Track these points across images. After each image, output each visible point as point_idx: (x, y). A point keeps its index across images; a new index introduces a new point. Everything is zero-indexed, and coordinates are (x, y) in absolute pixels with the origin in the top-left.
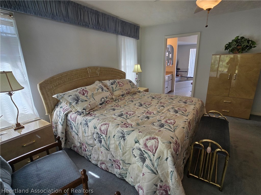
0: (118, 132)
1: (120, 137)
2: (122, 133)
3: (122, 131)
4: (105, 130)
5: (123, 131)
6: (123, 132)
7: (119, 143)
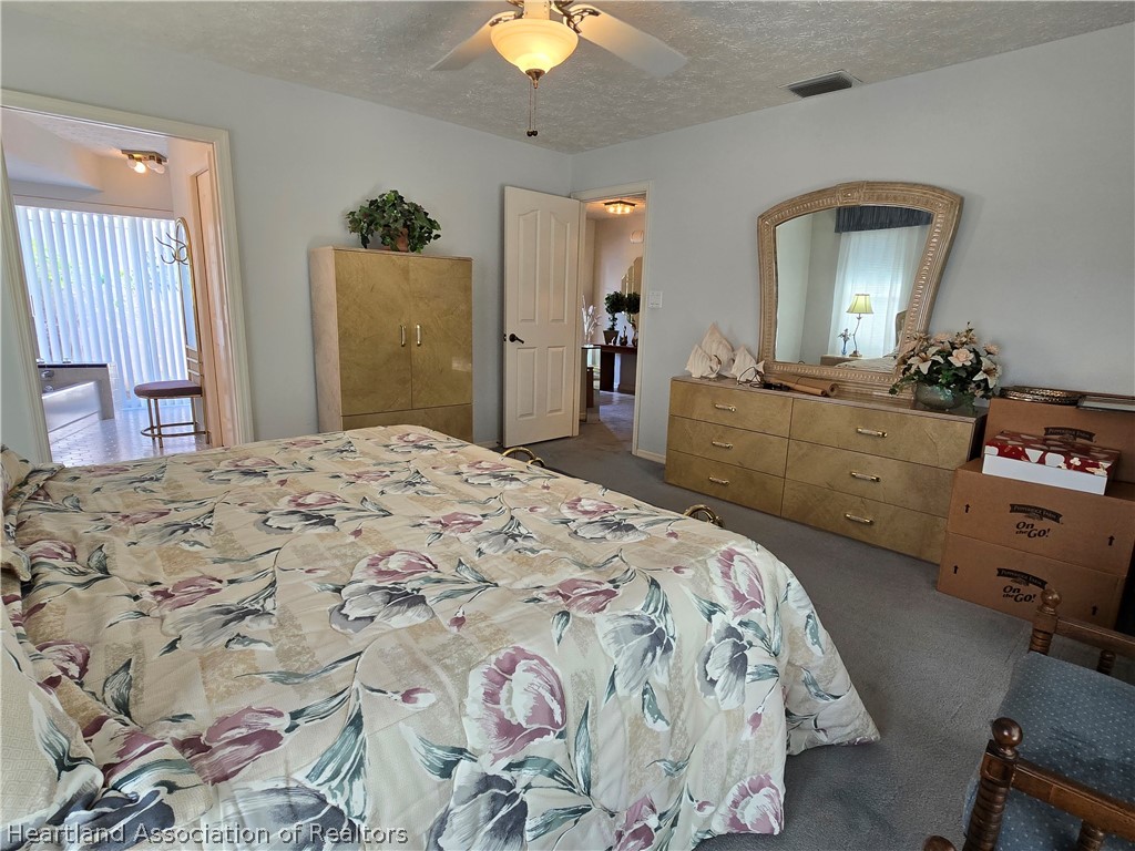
0: (617, 641)
1: (645, 656)
2: (641, 630)
3: (631, 621)
4: (548, 697)
5: (632, 617)
6: (639, 622)
7: (645, 692)
